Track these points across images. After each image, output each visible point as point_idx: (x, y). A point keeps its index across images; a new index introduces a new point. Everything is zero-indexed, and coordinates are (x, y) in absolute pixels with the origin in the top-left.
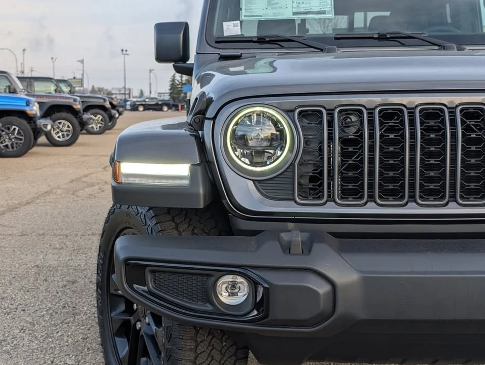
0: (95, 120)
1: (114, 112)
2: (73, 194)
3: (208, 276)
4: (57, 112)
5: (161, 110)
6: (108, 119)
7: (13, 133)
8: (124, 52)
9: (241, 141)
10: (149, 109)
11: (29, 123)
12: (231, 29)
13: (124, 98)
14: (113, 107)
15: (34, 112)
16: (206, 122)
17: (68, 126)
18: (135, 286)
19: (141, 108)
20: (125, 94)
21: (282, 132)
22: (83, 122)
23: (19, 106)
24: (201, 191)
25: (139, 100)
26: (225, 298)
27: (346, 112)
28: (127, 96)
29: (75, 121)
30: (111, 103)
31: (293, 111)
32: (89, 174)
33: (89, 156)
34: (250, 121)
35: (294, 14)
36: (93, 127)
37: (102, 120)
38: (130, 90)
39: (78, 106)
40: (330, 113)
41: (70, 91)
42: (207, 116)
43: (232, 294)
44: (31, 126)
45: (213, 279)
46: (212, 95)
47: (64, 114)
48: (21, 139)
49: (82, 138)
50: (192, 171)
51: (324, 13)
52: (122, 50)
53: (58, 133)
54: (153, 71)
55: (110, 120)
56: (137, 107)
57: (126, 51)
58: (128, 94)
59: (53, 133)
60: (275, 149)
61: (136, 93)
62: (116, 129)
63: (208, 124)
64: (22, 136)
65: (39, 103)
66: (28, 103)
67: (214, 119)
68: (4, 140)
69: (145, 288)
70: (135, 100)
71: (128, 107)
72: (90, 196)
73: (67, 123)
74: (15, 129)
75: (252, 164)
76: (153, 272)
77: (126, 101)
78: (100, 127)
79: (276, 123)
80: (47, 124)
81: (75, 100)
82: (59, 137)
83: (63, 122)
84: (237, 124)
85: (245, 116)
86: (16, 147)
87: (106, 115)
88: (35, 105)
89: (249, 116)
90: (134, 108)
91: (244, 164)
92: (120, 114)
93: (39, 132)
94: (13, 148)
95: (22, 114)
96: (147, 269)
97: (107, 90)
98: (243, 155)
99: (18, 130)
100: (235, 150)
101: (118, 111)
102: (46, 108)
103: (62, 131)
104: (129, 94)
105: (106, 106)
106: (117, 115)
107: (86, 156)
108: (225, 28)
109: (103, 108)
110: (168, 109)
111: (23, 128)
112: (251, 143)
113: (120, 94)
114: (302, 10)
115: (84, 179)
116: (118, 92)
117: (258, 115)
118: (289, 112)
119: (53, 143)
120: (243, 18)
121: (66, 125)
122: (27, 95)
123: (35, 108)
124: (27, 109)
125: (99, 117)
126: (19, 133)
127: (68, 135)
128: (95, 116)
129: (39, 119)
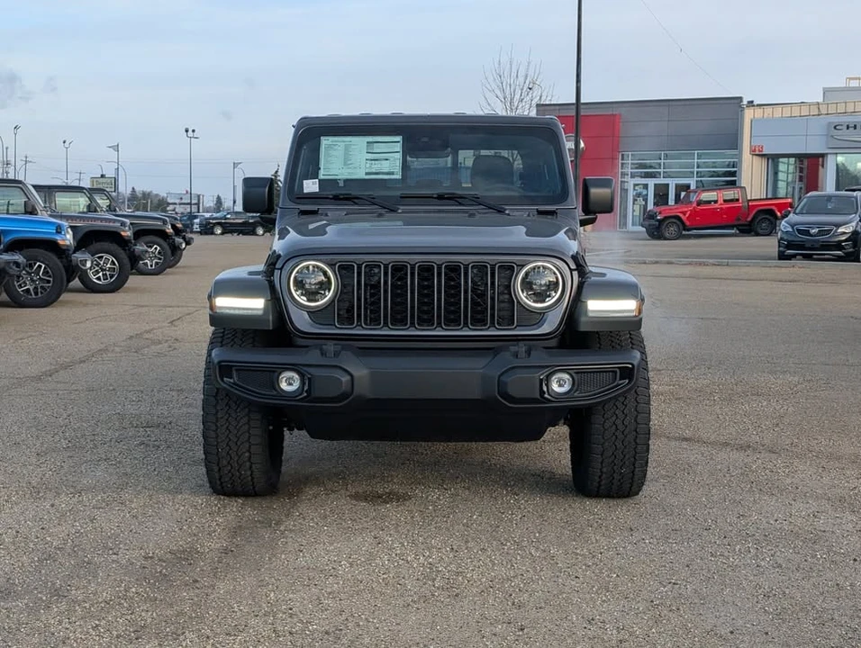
0: (151, 253)
1: (178, 240)
2: (136, 352)
3: (274, 372)
4: (96, 242)
5: (253, 233)
6: (169, 252)
7: (37, 273)
8: (190, 133)
9: (300, 284)
10: (231, 232)
11: (60, 258)
12: (311, 186)
13: (189, 210)
14: (177, 231)
15: (68, 243)
16: (276, 271)
17: (113, 263)
18: (225, 379)
19: (218, 231)
20: (190, 204)
21: (329, 278)
22: (135, 256)
23: (46, 232)
24: (271, 318)
25: (215, 215)
26: (284, 386)
27: (371, 266)
28: (194, 209)
29: (123, 255)
30: (174, 227)
31: (335, 265)
32: (152, 330)
33: (147, 306)
34: (308, 270)
35: (367, 174)
36: (146, 264)
37: (159, 253)
38: (199, 196)
39: (127, 233)
40: (359, 267)
41: (109, 206)
42: (277, 267)
43: (290, 384)
44: (62, 262)
45: (276, 374)
46: (280, 252)
47: (106, 245)
48: (48, 282)
49: (134, 281)
50: (266, 305)
51: (392, 173)
52: (187, 131)
53: (97, 272)
54: (239, 166)
55: (173, 254)
56: (212, 228)
57: (193, 131)
58: (195, 204)
59: (90, 274)
60: (325, 290)
61: (209, 202)
62: (180, 267)
63: (277, 273)
64: (50, 276)
65: (71, 227)
66: (59, 230)
67: (281, 269)
68: (24, 282)
69: (232, 381)
70: (207, 215)
71: (196, 228)
72: (159, 355)
73: (111, 258)
74: (40, 266)
75: (309, 300)
76: (236, 370)
77: (192, 217)
78: (157, 263)
79: (325, 273)
80: (86, 261)
81: (123, 224)
82: (99, 279)
83: (105, 256)
84: (297, 272)
85: (303, 267)
86: (42, 293)
87: (165, 245)
88: (68, 232)
89: (308, 267)
90: (207, 229)
91: (303, 300)
92: (188, 243)
93: (73, 272)
94: (36, 294)
95: (51, 246)
96: (234, 368)
97: (157, 195)
98: (302, 294)
99: (45, 268)
100: (296, 291)
101: (184, 238)
102: (80, 235)
103: (102, 270)
104: (198, 204)
105: (168, 231)
106: (184, 246)
107: (143, 306)
108: (305, 186)
109: (162, 234)
110: (265, 232)
111: (51, 266)
112: (307, 286)
113: (180, 204)
114: (374, 171)
115: (147, 336)
116: (177, 201)
117: (314, 267)
118: (331, 265)
119: (91, 288)
120: (321, 177)
121: (109, 261)
122: (51, 216)
123: (68, 236)
124: (58, 238)
125: (156, 249)
126: (46, 273)
127: (112, 276)
128: (151, 247)
129: (74, 252)
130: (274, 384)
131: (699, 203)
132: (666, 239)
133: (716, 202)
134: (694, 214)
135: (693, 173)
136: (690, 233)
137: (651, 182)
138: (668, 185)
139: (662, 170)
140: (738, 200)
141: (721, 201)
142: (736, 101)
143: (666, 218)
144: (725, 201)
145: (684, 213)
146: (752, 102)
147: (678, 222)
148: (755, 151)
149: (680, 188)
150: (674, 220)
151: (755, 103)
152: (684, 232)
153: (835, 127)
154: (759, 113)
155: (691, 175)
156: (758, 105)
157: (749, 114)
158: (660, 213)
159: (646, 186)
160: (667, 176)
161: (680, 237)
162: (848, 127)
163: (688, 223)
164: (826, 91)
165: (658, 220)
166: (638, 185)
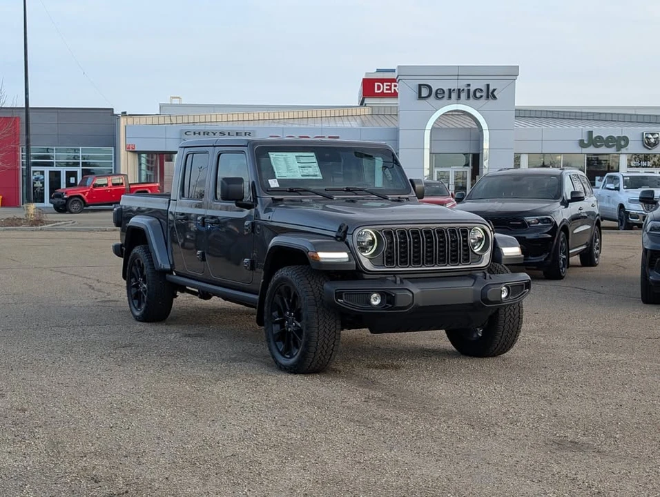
12: (274, 183)
26: (373, 302)
35: (302, 176)
50: (348, 256)
51: (317, 176)
108: (270, 183)
114: (305, 174)
120: (277, 178)
130: (369, 302)
131: (95, 186)
132: (71, 213)
133: (107, 185)
134: (91, 194)
135: (79, 163)
136: (88, 208)
137: (47, 170)
138: (60, 172)
139: (54, 161)
140: (122, 184)
141: (110, 184)
142: (109, 111)
143: (71, 197)
144: (113, 184)
145: (84, 193)
146: (125, 113)
147: (81, 201)
148: (129, 148)
149: (69, 174)
150: (76, 199)
151: (127, 114)
152: (85, 208)
153: (186, 133)
154: (130, 120)
155: (77, 164)
156: (130, 115)
157: (123, 121)
158: (66, 193)
159: (42, 173)
160: (59, 164)
161: (82, 211)
162: (195, 133)
163: (87, 201)
164: (161, 106)
165: (66, 199)
166: (36, 171)
